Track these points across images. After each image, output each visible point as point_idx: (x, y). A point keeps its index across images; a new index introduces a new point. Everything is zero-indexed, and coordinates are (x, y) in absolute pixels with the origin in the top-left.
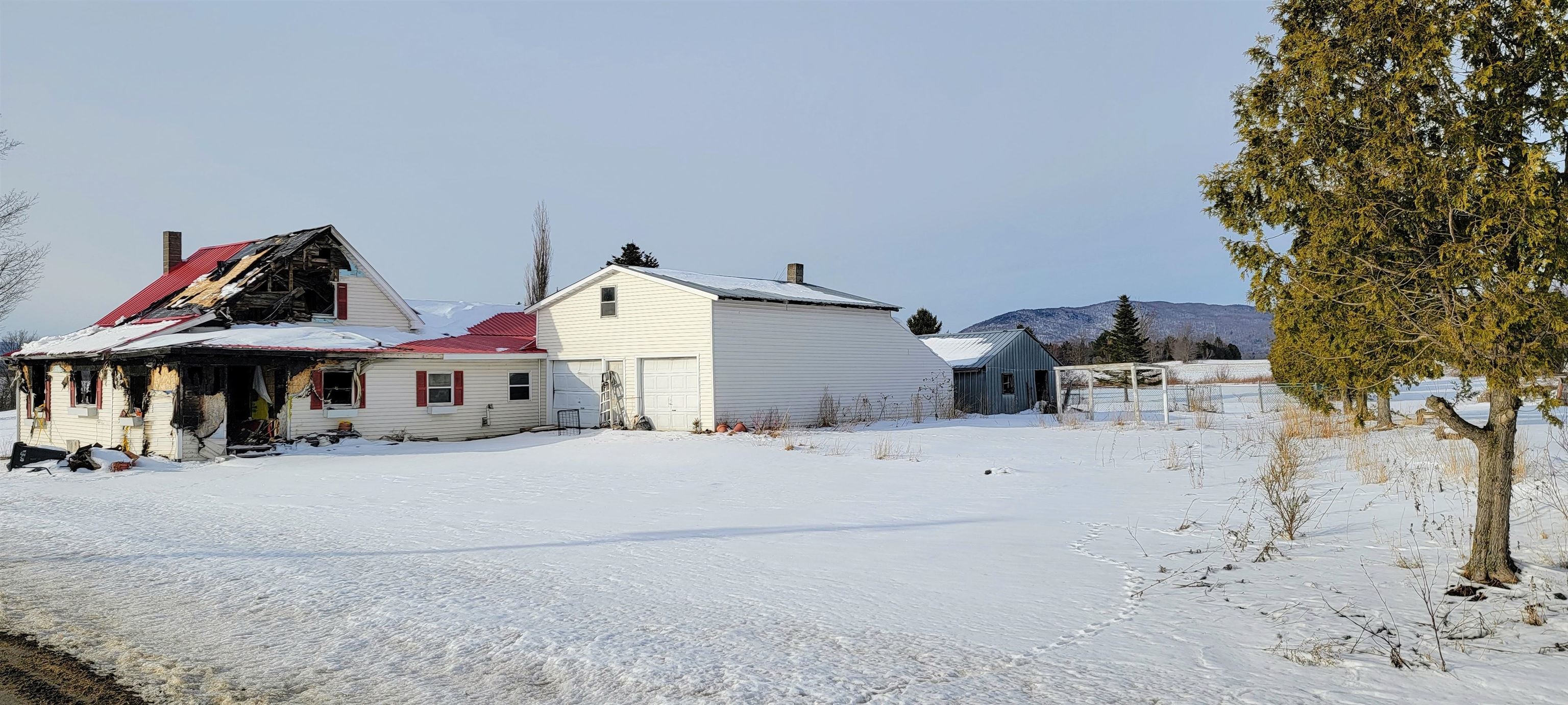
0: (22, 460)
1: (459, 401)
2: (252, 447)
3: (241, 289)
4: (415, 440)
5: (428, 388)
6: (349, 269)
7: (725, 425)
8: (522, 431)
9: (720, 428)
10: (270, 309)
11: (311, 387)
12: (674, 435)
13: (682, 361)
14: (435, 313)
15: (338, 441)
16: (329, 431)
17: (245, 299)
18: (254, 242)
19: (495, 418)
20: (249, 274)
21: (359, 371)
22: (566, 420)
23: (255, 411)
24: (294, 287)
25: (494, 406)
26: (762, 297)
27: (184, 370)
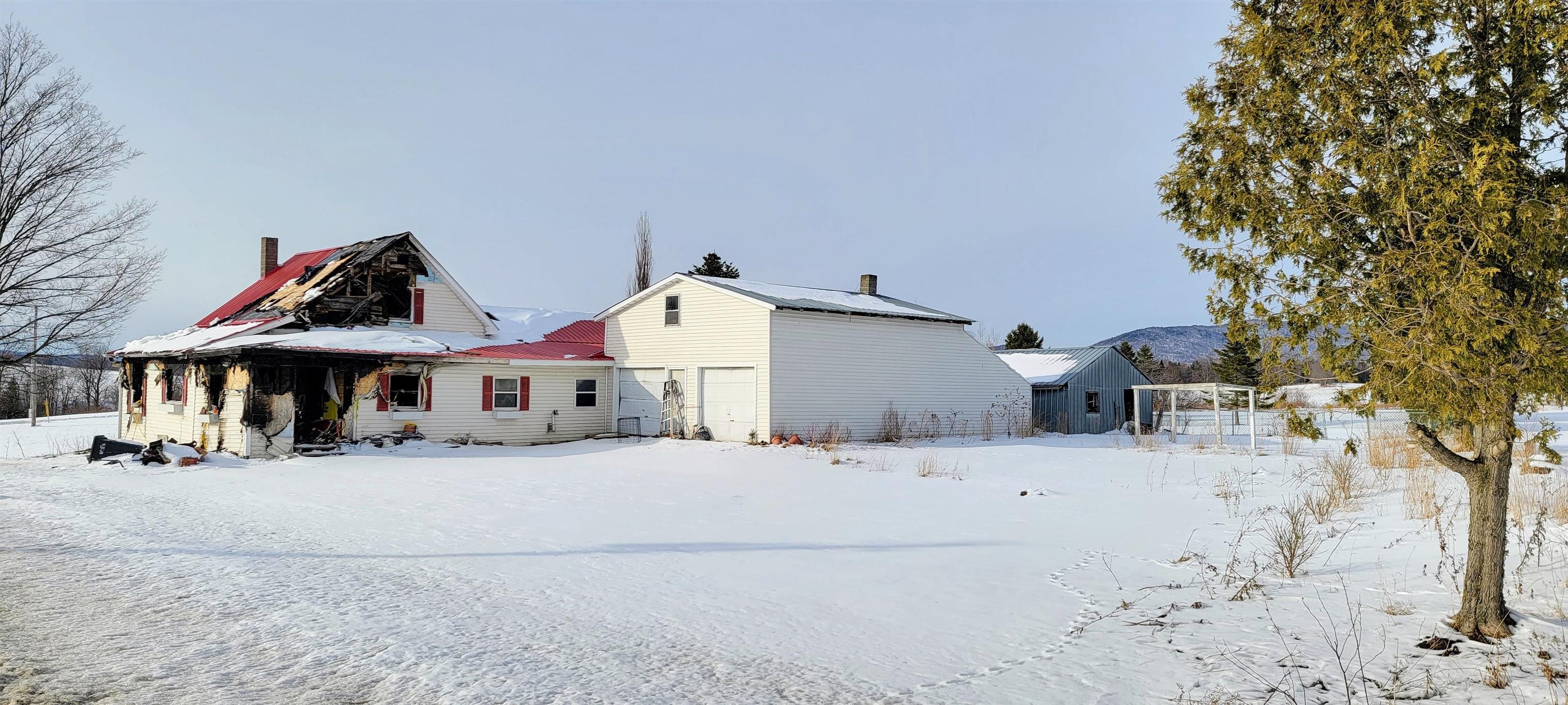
0: (101, 453)
1: (525, 406)
2: (318, 446)
3: (321, 293)
4: (479, 444)
5: (494, 392)
6: (427, 275)
7: (780, 437)
8: (587, 437)
9: (775, 440)
10: (348, 312)
11: (378, 389)
12: (729, 445)
13: (744, 371)
14: (514, 319)
15: (401, 442)
16: (395, 432)
17: (325, 303)
18: (342, 248)
19: (560, 424)
20: (332, 279)
21: (425, 375)
22: (630, 427)
23: (326, 411)
24: (373, 292)
25: (559, 412)
26: (822, 308)
27: (254, 370)
